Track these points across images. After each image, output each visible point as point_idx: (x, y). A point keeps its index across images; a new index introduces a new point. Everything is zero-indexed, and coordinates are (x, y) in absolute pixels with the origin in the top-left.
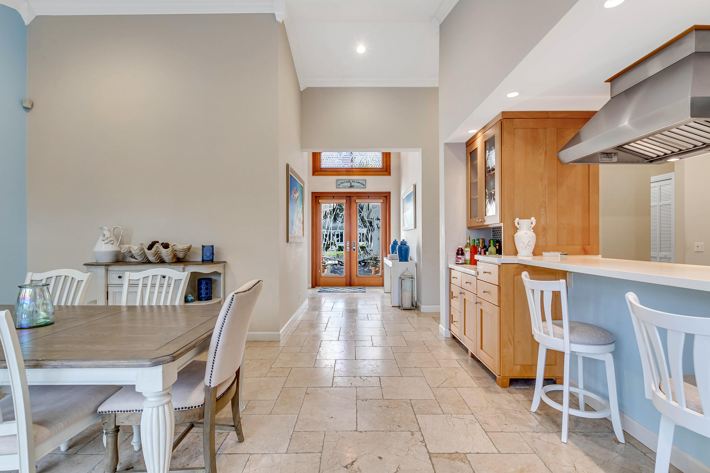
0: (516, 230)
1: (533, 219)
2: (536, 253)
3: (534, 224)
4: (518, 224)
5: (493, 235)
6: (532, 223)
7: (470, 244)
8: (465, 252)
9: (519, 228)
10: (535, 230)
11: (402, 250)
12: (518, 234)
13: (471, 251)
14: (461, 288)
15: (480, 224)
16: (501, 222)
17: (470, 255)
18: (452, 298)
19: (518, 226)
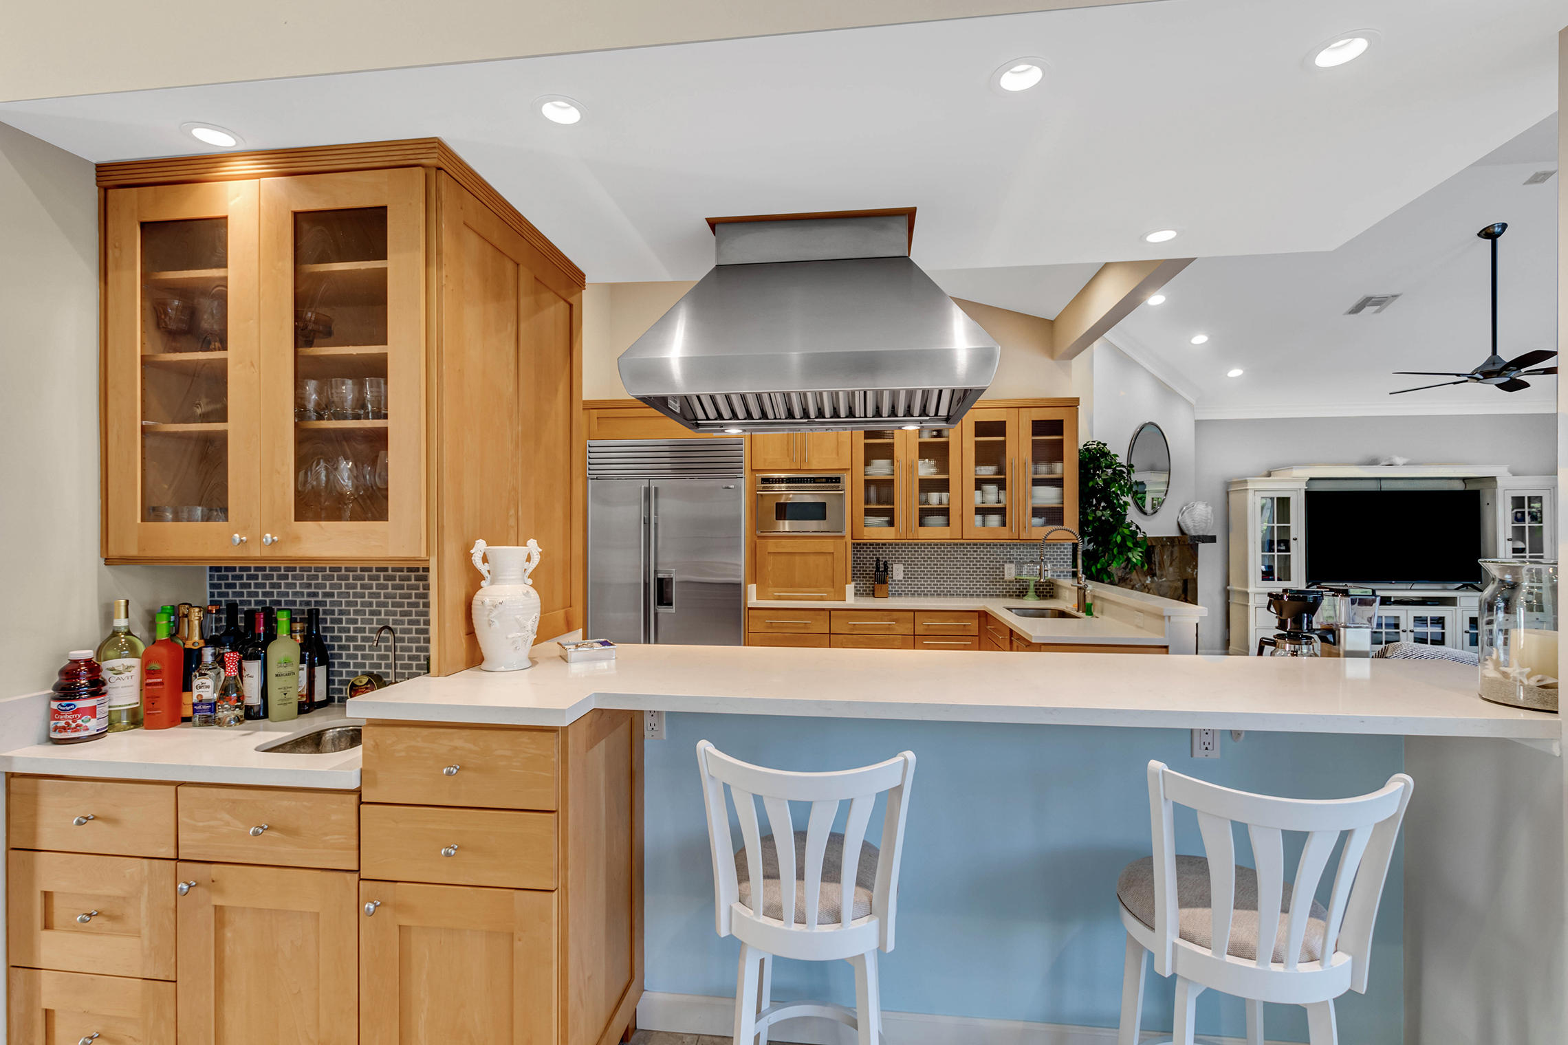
0: (475, 580)
1: (532, 543)
3: (536, 560)
4: (483, 559)
5: (212, 586)
6: (529, 559)
7: (129, 633)
8: (110, 674)
9: (486, 574)
12: (487, 595)
13: (155, 666)
14: (177, 859)
15: (256, 553)
16: (423, 555)
17: (145, 687)
18: (47, 926)
19: (483, 568)
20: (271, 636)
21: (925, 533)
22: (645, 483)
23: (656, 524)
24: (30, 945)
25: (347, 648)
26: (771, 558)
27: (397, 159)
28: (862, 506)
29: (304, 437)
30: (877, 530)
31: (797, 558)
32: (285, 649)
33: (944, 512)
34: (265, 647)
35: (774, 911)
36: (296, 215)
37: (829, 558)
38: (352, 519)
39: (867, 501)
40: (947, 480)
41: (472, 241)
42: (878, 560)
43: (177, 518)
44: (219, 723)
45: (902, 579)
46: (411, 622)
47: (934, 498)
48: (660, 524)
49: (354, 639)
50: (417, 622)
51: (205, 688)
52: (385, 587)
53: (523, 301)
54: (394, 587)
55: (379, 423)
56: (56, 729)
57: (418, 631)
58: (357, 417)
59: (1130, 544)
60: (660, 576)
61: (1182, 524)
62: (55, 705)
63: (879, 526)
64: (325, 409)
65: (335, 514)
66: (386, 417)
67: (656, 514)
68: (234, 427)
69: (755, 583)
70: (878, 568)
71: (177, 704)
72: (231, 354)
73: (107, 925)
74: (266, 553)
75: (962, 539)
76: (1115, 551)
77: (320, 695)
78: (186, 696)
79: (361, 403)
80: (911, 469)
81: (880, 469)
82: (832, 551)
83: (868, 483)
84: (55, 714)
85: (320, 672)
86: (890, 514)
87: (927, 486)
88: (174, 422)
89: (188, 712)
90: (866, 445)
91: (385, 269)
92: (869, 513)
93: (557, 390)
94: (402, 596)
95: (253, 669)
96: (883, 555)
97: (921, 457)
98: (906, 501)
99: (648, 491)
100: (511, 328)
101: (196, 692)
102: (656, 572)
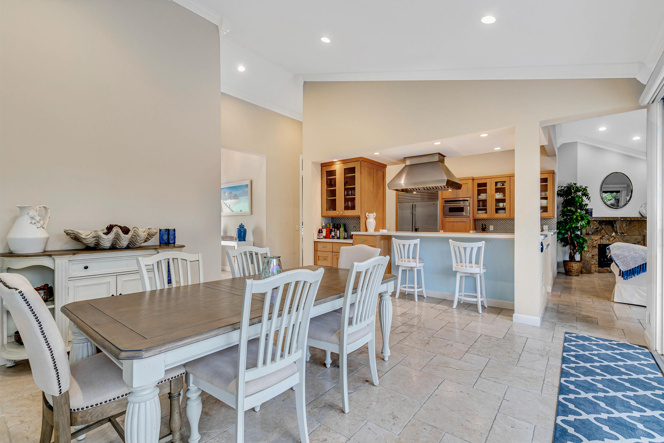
0: (366, 218)
1: (374, 213)
2: (376, 230)
3: (375, 216)
4: (368, 216)
5: (331, 221)
6: (374, 216)
7: (324, 226)
8: (323, 231)
10: (376, 219)
11: (242, 232)
12: (368, 221)
13: (327, 230)
14: (333, 252)
15: (339, 215)
16: (360, 215)
17: (326, 233)
18: (319, 260)
19: (368, 217)
20: (340, 227)
21: (497, 216)
22: (412, 203)
23: (415, 214)
24: (317, 263)
25: (349, 230)
26: (447, 223)
27: (357, 160)
28: (476, 208)
29: (345, 199)
30: (482, 215)
31: (455, 223)
32: (342, 229)
33: (504, 209)
34: (340, 229)
35: (402, 261)
36: (344, 169)
37: (465, 223)
38: (351, 210)
39: (479, 206)
40: (505, 199)
41: (366, 168)
42: (482, 224)
43: (329, 210)
44: (334, 239)
45: (493, 230)
46: (358, 226)
47: (501, 205)
48: (416, 214)
49: (350, 229)
50: (359, 226)
51: (333, 234)
52: (354, 221)
53: (374, 175)
54: (356, 221)
55: (354, 196)
56: (319, 237)
57: (359, 228)
58: (351, 196)
59: (579, 219)
60: (416, 228)
61: (641, 212)
62: (318, 234)
63: (482, 213)
64: (348, 195)
65: (348, 209)
66: (355, 195)
67: (415, 211)
68: (337, 198)
69: (443, 230)
70: (482, 226)
71: (330, 236)
72: (336, 188)
73: (325, 260)
74: (341, 215)
75: (510, 217)
76: (575, 221)
77: (346, 237)
78: (331, 235)
79: (352, 194)
80: (493, 196)
81: (483, 196)
82: (466, 221)
83: (479, 201)
84: (318, 235)
85: (346, 233)
86: (486, 210)
87: (498, 201)
88: (329, 197)
89: (331, 237)
90: (478, 189)
91: (355, 175)
92: (479, 210)
93: (380, 188)
94: (357, 222)
95: (338, 231)
96: (484, 223)
97: (496, 192)
98: (491, 206)
99: (413, 205)
100: (372, 180)
101: (332, 234)
102: (415, 227)
